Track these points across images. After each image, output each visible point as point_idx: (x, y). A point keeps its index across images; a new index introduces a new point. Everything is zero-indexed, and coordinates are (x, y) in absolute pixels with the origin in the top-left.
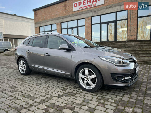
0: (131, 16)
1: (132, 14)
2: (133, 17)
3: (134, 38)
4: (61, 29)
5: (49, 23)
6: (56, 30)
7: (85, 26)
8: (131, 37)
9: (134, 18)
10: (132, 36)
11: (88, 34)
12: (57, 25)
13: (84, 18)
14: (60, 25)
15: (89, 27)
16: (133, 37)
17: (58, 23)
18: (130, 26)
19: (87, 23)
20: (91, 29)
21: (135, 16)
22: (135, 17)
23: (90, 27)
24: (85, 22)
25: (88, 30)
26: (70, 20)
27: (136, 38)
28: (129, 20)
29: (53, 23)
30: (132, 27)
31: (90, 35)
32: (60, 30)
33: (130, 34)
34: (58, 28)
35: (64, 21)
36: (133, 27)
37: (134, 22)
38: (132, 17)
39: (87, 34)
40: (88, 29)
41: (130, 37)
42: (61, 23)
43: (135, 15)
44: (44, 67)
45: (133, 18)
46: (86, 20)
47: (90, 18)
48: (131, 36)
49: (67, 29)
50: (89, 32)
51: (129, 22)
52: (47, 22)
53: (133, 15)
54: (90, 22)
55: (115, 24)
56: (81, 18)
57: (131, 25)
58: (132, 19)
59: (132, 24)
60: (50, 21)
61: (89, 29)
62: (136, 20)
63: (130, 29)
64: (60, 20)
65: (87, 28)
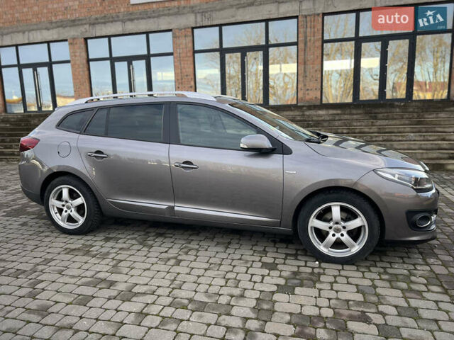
0: (306, 37)
1: (309, 30)
2: (312, 38)
3: (316, 98)
4: (89, 60)
5: (38, 36)
6: (68, 62)
7: (175, 55)
8: (308, 94)
9: (314, 43)
10: (309, 92)
11: (184, 80)
12: (70, 44)
13: (170, 30)
14: (83, 46)
15: (187, 58)
16: (313, 95)
17: (74, 39)
18: (305, 63)
19: (181, 46)
20: (192, 66)
21: (316, 38)
22: (318, 40)
23: (191, 59)
24: (174, 42)
25: (184, 68)
26: (121, 33)
27: (319, 98)
28: (301, 45)
29: (55, 37)
30: (309, 67)
31: (193, 83)
32: (85, 61)
33: (305, 85)
34: (75, 56)
35: (98, 35)
36: (313, 68)
37: (316, 53)
38: (308, 38)
39: (180, 81)
40: (182, 65)
41: (304, 94)
42: (86, 39)
43: (316, 34)
44: (172, 204)
45: (312, 42)
46: (174, 37)
47: (190, 30)
48: (307, 92)
49: (108, 62)
50: (187, 76)
51: (301, 53)
52: (30, 31)
53: (312, 34)
54: (190, 45)
55: (264, 54)
56: (159, 29)
57: (308, 60)
58: (308, 44)
59: (310, 57)
60: (40, 29)
61: (186, 66)
62: (320, 48)
63: (305, 71)
64: (82, 29)
65: (180, 61)
